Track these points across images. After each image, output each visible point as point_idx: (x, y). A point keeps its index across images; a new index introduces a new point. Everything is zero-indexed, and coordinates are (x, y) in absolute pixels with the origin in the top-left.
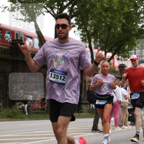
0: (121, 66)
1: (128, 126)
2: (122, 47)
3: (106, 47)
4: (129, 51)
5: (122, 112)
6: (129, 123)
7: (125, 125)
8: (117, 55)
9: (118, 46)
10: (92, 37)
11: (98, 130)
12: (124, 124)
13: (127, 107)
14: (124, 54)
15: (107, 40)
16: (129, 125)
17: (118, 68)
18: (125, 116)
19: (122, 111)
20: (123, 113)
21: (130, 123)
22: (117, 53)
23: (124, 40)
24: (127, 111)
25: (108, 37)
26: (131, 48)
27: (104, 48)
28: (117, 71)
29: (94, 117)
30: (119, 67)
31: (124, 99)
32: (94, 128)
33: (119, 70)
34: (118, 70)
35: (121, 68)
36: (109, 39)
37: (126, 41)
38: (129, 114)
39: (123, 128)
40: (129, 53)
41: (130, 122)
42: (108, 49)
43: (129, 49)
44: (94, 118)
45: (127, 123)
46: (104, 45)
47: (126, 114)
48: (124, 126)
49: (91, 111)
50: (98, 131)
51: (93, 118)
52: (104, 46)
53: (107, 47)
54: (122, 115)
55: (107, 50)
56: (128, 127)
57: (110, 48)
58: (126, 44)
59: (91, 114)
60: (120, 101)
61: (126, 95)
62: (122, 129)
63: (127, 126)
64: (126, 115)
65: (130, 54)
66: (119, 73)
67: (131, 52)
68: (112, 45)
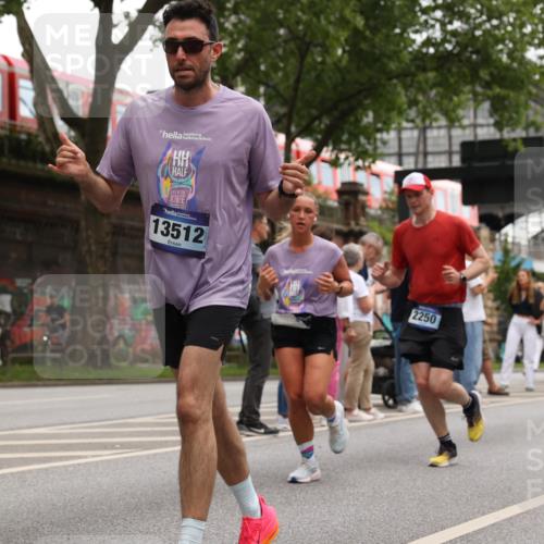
0: (347, 188)
1: (373, 410)
2: (352, 119)
3: (289, 117)
4: (378, 136)
5: (350, 360)
6: (377, 399)
7: (360, 407)
8: (330, 148)
9: (336, 113)
10: (239, 79)
11: (262, 426)
12: (356, 404)
13: (368, 343)
14: (359, 144)
15: (296, 89)
16: (376, 406)
17: (335, 196)
18: (362, 374)
19: (349, 355)
20: (354, 362)
21: (381, 402)
22: (330, 142)
23: (360, 92)
24: (369, 354)
25: (298, 81)
26: (385, 123)
27: (285, 121)
28: (331, 209)
29: (245, 377)
30: (340, 193)
31: (358, 312)
32: (245, 419)
33: (339, 203)
34: (336, 204)
35: (346, 197)
36: (301, 86)
37: (366, 98)
38: (377, 366)
39: (354, 418)
40: (375, 139)
41: (380, 396)
42: (296, 126)
43: (379, 125)
44: (247, 380)
45: (368, 401)
46: (282, 110)
47: (364, 367)
48: (357, 412)
49: (237, 357)
50: (262, 431)
51: (240, 380)
52: (284, 115)
53: (295, 118)
54: (350, 370)
55: (293, 129)
56: (373, 414)
57: (304, 123)
58: (365, 109)
59: (234, 365)
60: (347, 319)
61: (365, 298)
62: (351, 421)
63: (367, 410)
64: (366, 372)
65: (379, 144)
66: (339, 215)
67: (385, 136)
68: (314, 112)
